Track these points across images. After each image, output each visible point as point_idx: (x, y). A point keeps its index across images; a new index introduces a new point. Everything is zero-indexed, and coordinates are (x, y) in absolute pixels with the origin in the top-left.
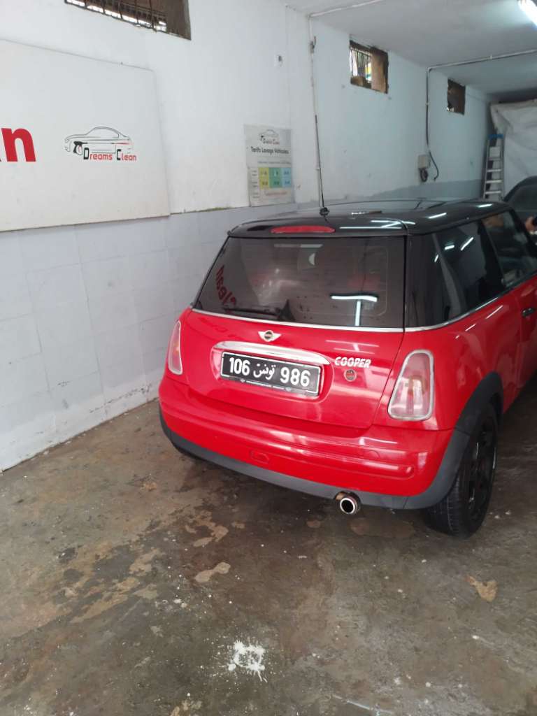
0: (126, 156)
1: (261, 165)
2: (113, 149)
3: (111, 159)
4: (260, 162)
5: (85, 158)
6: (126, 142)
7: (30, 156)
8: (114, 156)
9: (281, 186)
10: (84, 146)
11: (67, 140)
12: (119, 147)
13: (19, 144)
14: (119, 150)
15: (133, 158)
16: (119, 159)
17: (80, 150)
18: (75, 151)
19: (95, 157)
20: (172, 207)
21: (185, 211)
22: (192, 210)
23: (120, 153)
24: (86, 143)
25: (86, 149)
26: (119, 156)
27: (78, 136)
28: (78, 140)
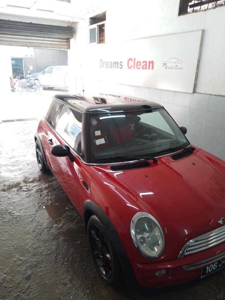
0: (179, 68)
2: (175, 65)
3: (174, 69)
5: (165, 69)
6: (181, 62)
7: (153, 68)
10: (166, 65)
13: (151, 64)
14: (177, 66)
15: (182, 68)
17: (165, 66)
18: (163, 67)
20: (198, 90)
21: (205, 93)
22: (210, 93)
23: (177, 67)
24: (167, 64)
25: (167, 66)
26: (177, 68)
27: (165, 61)
28: (165, 63)
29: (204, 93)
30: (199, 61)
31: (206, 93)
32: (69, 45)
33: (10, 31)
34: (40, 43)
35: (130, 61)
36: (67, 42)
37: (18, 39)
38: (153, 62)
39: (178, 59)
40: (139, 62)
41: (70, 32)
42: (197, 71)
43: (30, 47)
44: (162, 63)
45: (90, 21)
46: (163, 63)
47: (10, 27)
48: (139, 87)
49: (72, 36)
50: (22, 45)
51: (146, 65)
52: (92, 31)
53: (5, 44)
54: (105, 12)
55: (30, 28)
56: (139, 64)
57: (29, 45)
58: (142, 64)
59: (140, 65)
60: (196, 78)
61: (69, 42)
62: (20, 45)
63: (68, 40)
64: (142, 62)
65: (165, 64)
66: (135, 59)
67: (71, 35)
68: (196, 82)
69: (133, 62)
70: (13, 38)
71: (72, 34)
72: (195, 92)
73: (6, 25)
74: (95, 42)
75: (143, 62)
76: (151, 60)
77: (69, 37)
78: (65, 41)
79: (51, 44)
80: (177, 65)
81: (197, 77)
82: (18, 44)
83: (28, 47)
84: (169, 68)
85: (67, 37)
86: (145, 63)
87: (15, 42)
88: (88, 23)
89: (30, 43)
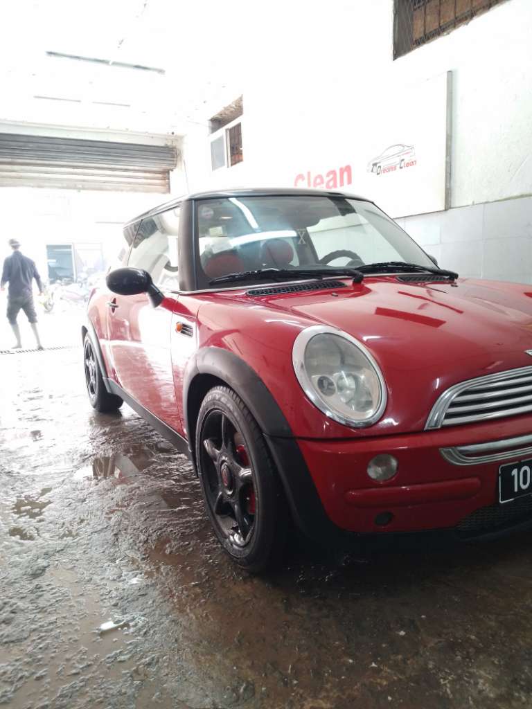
0: (408, 163)
2: (398, 160)
3: (396, 169)
5: (378, 174)
6: (410, 151)
7: (350, 181)
8: (398, 167)
10: (378, 165)
13: (345, 173)
14: (403, 160)
15: (413, 163)
16: (401, 168)
17: (375, 169)
18: (372, 171)
20: (457, 201)
21: (473, 202)
22: (484, 201)
23: (403, 163)
24: (380, 163)
25: (380, 167)
26: (402, 165)
27: (376, 159)
28: (375, 162)
29: (470, 203)
30: (450, 138)
31: (475, 203)
32: (169, 184)
33: (39, 157)
34: (105, 182)
35: (300, 181)
36: (164, 179)
37: (56, 173)
38: (348, 169)
39: (403, 146)
40: (320, 177)
41: (170, 155)
42: (448, 160)
43: (82, 191)
44: (369, 164)
45: (211, 125)
46: (372, 164)
47: (38, 147)
48: (322, 231)
49: (173, 164)
50: (65, 185)
51: (334, 179)
52: (215, 145)
53: (28, 184)
54: (241, 99)
55: (82, 148)
56: (318, 181)
57: (80, 186)
58: (326, 179)
59: (322, 182)
60: (448, 175)
61: (169, 178)
62: (60, 185)
63: (166, 173)
64: (324, 175)
65: (375, 165)
66: (309, 173)
67: (171, 162)
68: (448, 184)
69: (306, 181)
70: (47, 173)
71: (173, 161)
72: (450, 208)
73: (31, 145)
74: (223, 165)
75: (328, 175)
76: (344, 166)
77: (168, 167)
78: (160, 176)
79: (129, 183)
80: (402, 158)
81: (450, 174)
82: (57, 185)
83: (79, 189)
84: (385, 171)
85: (164, 167)
86: (331, 176)
87: (49, 179)
88: (208, 130)
89: (84, 181)
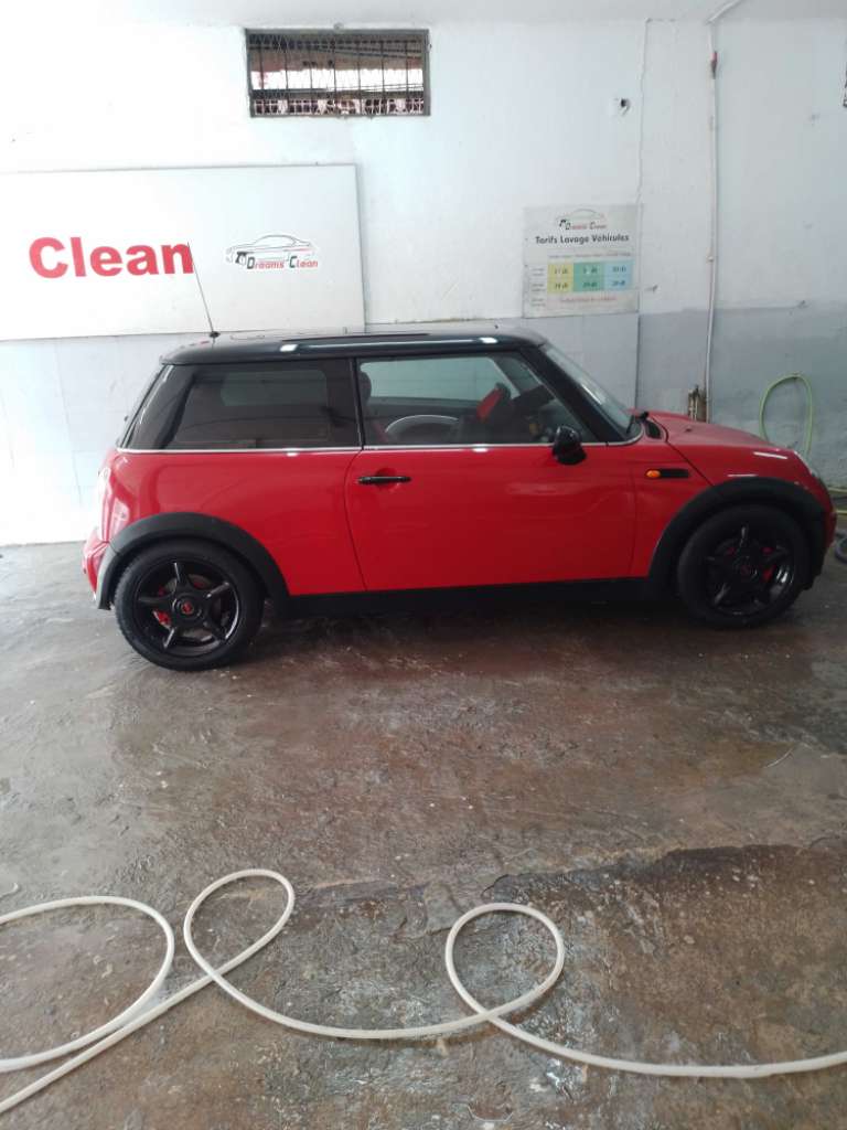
0: (303, 263)
1: (553, 261)
2: (286, 256)
3: (282, 267)
4: (552, 257)
5: (249, 268)
6: (304, 247)
7: (188, 268)
8: (287, 265)
9: (602, 289)
10: (248, 256)
11: (230, 250)
12: (293, 254)
13: (177, 259)
14: (294, 257)
15: (314, 264)
16: (292, 266)
17: (244, 260)
18: (237, 261)
19: (262, 265)
20: (375, 317)
21: (396, 320)
23: (294, 260)
24: (251, 253)
25: (252, 259)
26: (294, 263)
27: (243, 247)
28: (243, 250)
29: (392, 321)
31: (399, 321)
39: (293, 239)
46: (236, 251)
65: (242, 254)
72: (367, 324)
